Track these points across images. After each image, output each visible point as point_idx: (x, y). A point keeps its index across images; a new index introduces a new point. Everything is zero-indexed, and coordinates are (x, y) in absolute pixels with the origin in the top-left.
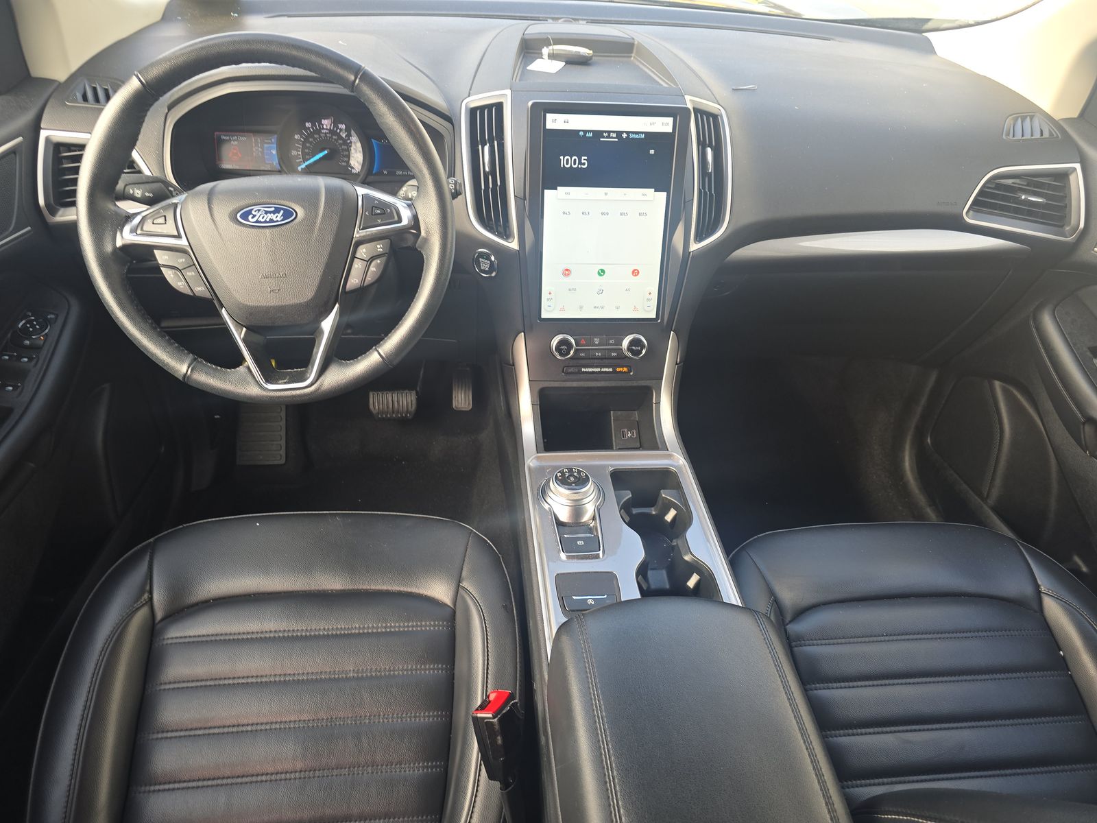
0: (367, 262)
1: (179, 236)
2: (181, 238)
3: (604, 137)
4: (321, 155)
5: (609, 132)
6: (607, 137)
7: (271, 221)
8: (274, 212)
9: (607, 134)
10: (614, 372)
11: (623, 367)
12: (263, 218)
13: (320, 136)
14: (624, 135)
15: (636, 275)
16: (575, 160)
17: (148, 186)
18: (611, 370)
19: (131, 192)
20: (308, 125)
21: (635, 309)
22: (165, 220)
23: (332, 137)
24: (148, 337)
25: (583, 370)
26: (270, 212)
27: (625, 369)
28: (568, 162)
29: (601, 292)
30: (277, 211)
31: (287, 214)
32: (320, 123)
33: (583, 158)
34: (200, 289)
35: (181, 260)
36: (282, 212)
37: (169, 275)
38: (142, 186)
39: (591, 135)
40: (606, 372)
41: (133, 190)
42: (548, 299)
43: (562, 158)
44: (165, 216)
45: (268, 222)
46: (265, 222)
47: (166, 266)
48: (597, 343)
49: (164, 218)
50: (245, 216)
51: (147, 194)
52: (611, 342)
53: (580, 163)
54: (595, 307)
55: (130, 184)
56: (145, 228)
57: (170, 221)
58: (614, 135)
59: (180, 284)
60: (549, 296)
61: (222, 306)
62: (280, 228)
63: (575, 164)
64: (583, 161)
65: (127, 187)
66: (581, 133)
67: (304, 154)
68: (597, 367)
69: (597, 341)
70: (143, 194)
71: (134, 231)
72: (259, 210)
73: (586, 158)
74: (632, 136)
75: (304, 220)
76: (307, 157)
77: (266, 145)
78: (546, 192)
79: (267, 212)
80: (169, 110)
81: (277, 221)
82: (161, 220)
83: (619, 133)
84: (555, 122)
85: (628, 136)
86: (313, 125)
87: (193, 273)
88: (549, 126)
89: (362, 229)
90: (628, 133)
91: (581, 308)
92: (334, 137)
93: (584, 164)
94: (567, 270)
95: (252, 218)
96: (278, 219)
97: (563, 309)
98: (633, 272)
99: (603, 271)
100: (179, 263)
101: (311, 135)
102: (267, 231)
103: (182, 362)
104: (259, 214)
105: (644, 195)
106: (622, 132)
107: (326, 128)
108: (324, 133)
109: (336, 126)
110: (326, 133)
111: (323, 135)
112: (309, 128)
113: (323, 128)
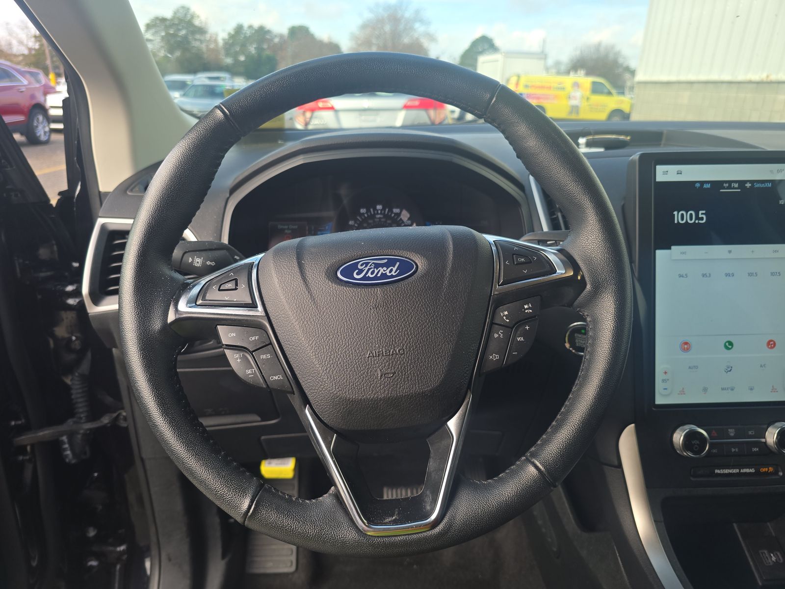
0: (512, 328)
1: (253, 306)
2: (256, 307)
3: (724, 188)
5: (730, 182)
6: (728, 188)
7: (384, 276)
8: (387, 265)
9: (727, 185)
10: (758, 473)
11: (767, 466)
12: (372, 273)
13: (374, 221)
14: (748, 185)
15: (772, 348)
16: (691, 215)
17: (210, 254)
18: (752, 470)
19: (190, 260)
20: (363, 211)
21: (774, 390)
22: (236, 285)
23: (386, 222)
24: (197, 455)
25: (717, 471)
26: (382, 265)
27: (771, 469)
28: (682, 217)
29: (729, 370)
30: (390, 263)
31: (405, 266)
32: (375, 209)
33: (700, 212)
34: (276, 378)
35: (253, 338)
36: (398, 263)
37: (234, 359)
38: (204, 253)
39: (708, 186)
40: (745, 474)
41: (193, 259)
42: (664, 381)
43: (676, 213)
44: (236, 280)
45: (379, 278)
46: (376, 278)
47: (229, 347)
48: (732, 435)
49: (234, 282)
50: (348, 273)
51: (208, 263)
52: (750, 433)
53: (697, 218)
54: (723, 389)
55: (189, 252)
56: (208, 297)
57: (243, 286)
58: (736, 185)
59: (249, 372)
60: (665, 377)
61: (306, 401)
62: (396, 285)
63: (691, 219)
64: (700, 216)
65: (186, 255)
66: (698, 185)
68: (733, 467)
69: (732, 432)
70: (204, 264)
71: (193, 302)
72: (367, 264)
73: (704, 212)
74: (757, 185)
75: (426, 274)
78: (659, 253)
79: (377, 266)
80: (230, 194)
81: (392, 276)
82: (230, 285)
83: (742, 183)
84: (665, 174)
85: (753, 185)
86: (368, 211)
87: (269, 356)
88: (660, 178)
89: (502, 285)
90: (752, 182)
91: (705, 390)
92: (388, 221)
93: (702, 219)
94: (686, 343)
95: (358, 274)
96: (393, 273)
97: (682, 392)
98: (769, 343)
99: (731, 343)
100: (250, 342)
101: (365, 220)
102: (378, 290)
103: (243, 492)
104: (367, 269)
105: (776, 251)
106: (746, 182)
107: (381, 213)
108: (378, 218)
109: (391, 211)
110: (380, 218)
111: (377, 220)
112: (363, 214)
113: (378, 214)
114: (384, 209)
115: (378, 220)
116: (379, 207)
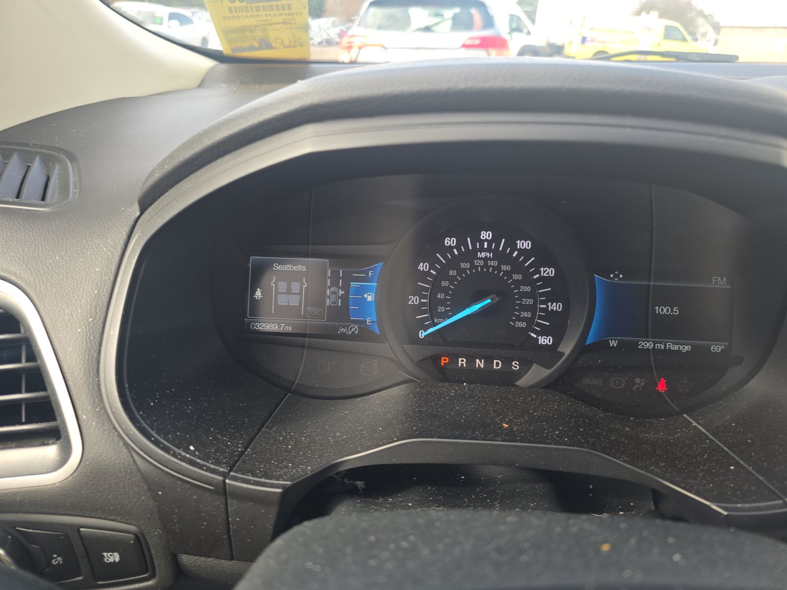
4: (476, 307)
13: (473, 266)
20: (450, 242)
23: (498, 268)
32: (476, 239)
67: (433, 304)
76: (441, 309)
77: (353, 284)
80: (143, 211)
86: (461, 242)
92: (504, 268)
101: (454, 263)
107: (489, 250)
108: (481, 259)
109: (511, 244)
110: (486, 259)
111: (478, 263)
112: (451, 248)
113: (482, 250)
114: (496, 239)
115: (482, 263)
116: (486, 235)
